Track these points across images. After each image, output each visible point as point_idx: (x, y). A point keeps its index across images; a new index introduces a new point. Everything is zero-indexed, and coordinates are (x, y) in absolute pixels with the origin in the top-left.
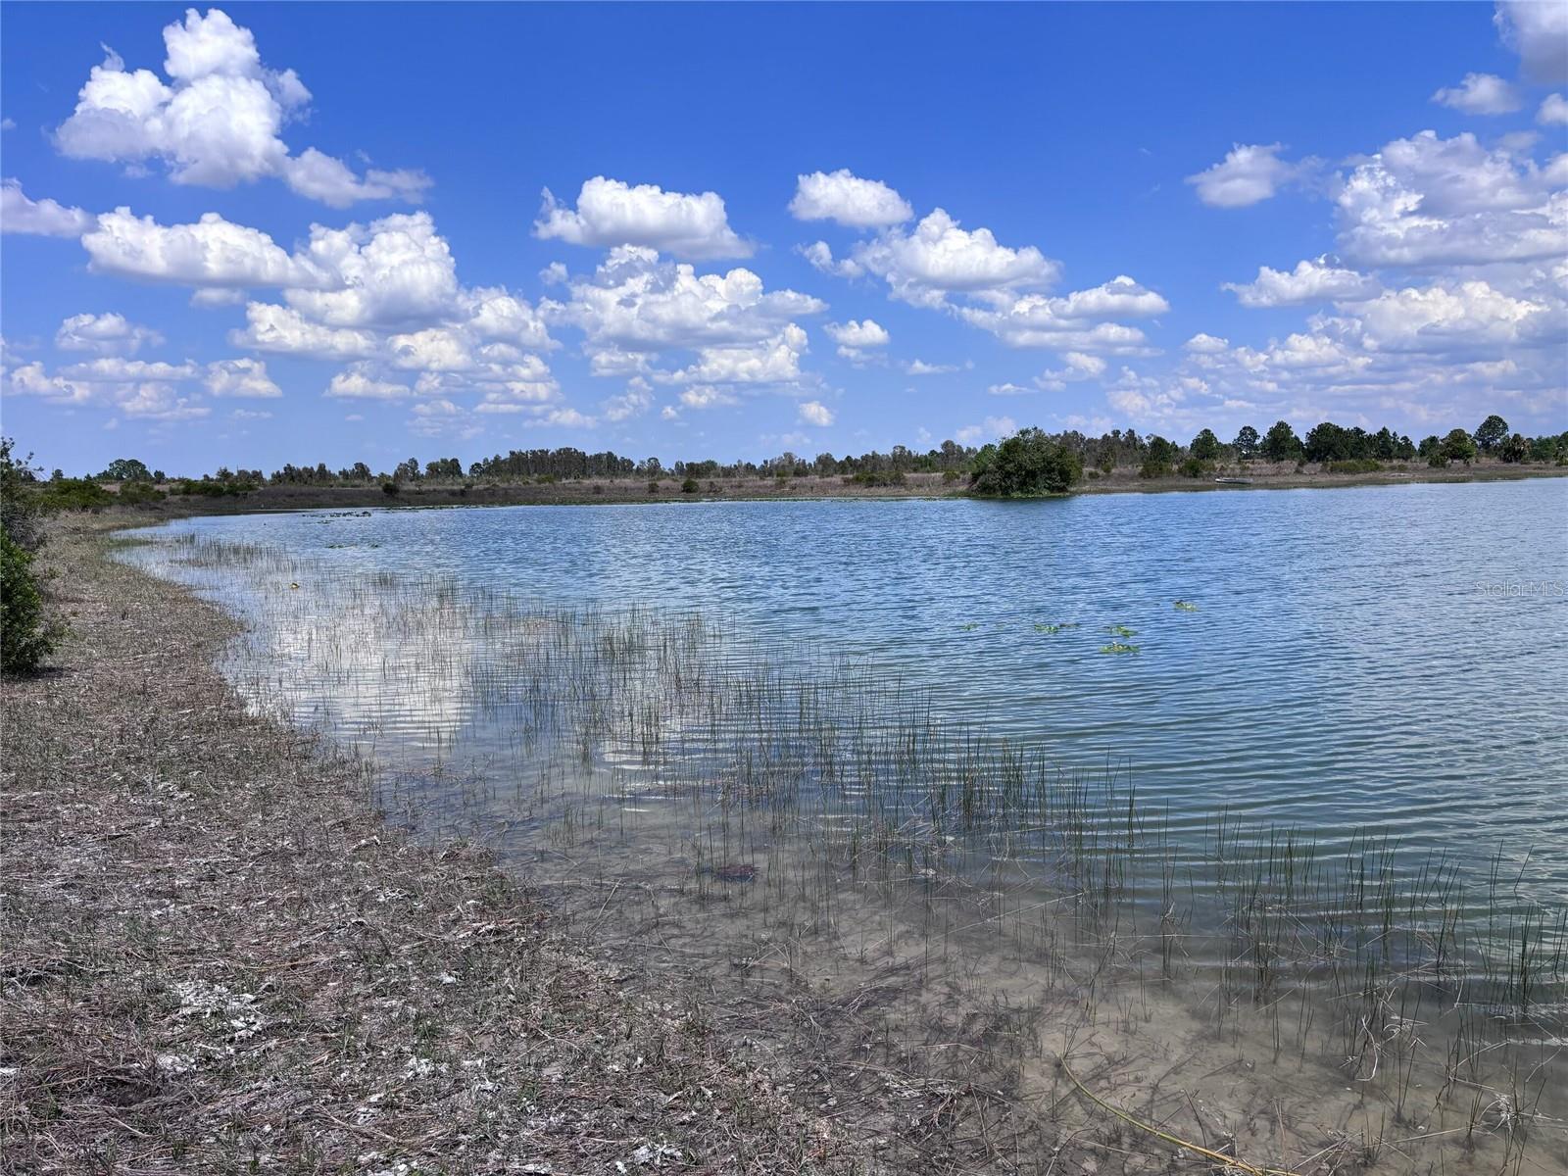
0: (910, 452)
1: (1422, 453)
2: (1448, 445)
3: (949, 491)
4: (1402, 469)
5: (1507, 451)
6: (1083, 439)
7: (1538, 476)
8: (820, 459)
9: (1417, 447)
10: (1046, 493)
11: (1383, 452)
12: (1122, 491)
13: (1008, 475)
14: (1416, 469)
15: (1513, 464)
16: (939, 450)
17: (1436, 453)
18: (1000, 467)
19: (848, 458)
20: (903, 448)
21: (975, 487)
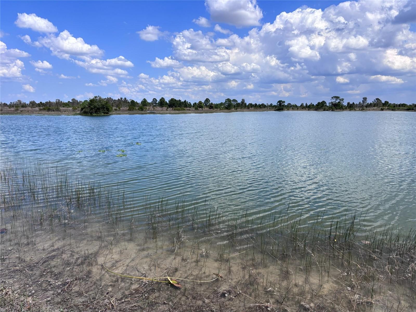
0: (61, 101)
1: (193, 106)
2: (198, 105)
3: (74, 113)
4: (189, 110)
5: (210, 106)
6: (112, 100)
7: (216, 112)
8: (31, 103)
9: (192, 105)
10: (103, 114)
11: (185, 106)
12: (123, 114)
13: (92, 109)
14: (192, 110)
15: (211, 109)
16: (71, 101)
17: (196, 106)
18: (89, 107)
19: (41, 102)
20: (59, 100)
21: (82, 112)
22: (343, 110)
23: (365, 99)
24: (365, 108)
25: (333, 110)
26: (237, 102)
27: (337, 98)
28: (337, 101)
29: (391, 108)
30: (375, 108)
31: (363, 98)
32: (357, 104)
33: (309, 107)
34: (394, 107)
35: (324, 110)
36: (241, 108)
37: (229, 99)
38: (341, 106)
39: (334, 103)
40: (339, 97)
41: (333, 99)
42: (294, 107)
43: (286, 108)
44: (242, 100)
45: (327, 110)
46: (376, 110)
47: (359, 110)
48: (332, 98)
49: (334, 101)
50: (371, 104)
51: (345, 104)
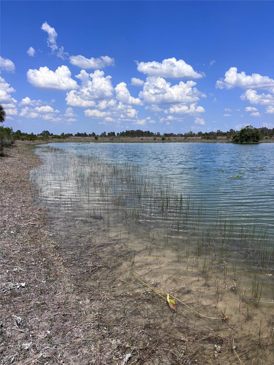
0: (221, 132)
3: (227, 141)
8: (199, 133)
10: (252, 142)
13: (243, 137)
16: (229, 131)
18: (241, 135)
19: (206, 133)
20: (219, 130)
21: (234, 140)
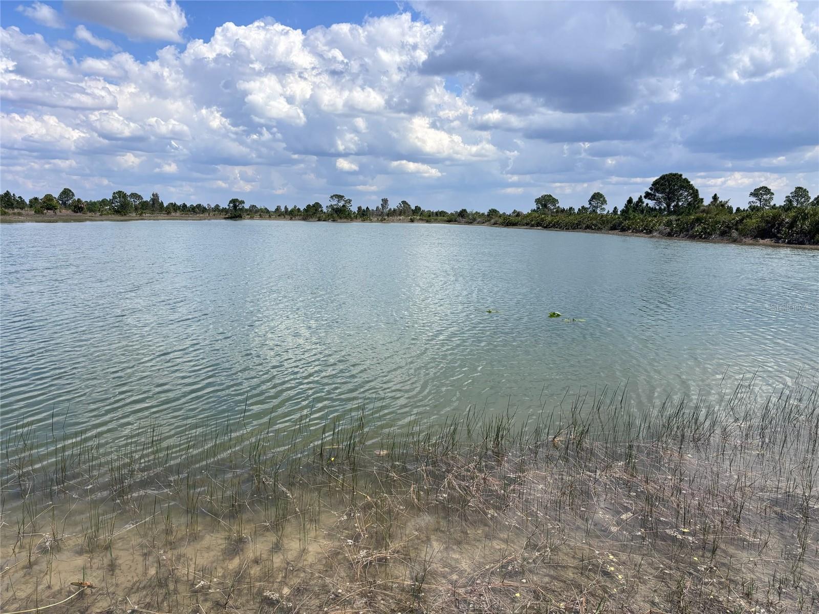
1: (31, 206)
2: (44, 202)
4: (19, 214)
5: (75, 207)
7: (91, 220)
9: (28, 203)
11: (8, 205)
14: (27, 215)
15: (79, 214)
17: (39, 206)
22: (352, 220)
23: (385, 201)
24: (386, 217)
25: (334, 221)
26: (142, 198)
27: (340, 197)
28: (341, 204)
29: (424, 218)
30: (401, 218)
31: (382, 200)
32: (373, 210)
33: (292, 214)
34: (429, 216)
35: (319, 220)
36: (153, 212)
37: (120, 192)
38: (347, 213)
39: (335, 207)
40: (343, 197)
41: (333, 200)
42: (264, 214)
43: (248, 215)
44: (153, 195)
45: (324, 221)
46: (403, 221)
47: (378, 221)
48: (332, 197)
49: (334, 202)
50: (395, 210)
51: (354, 209)
